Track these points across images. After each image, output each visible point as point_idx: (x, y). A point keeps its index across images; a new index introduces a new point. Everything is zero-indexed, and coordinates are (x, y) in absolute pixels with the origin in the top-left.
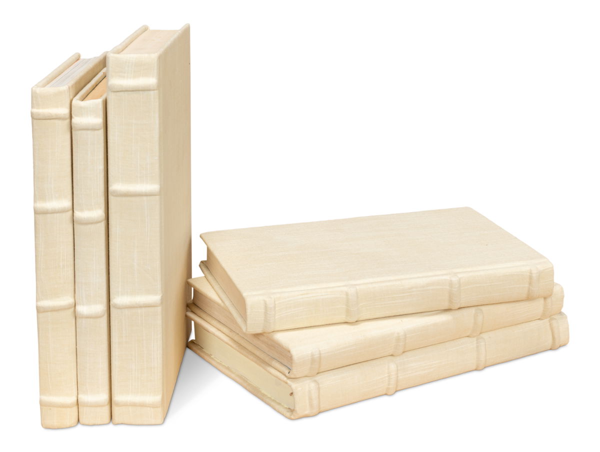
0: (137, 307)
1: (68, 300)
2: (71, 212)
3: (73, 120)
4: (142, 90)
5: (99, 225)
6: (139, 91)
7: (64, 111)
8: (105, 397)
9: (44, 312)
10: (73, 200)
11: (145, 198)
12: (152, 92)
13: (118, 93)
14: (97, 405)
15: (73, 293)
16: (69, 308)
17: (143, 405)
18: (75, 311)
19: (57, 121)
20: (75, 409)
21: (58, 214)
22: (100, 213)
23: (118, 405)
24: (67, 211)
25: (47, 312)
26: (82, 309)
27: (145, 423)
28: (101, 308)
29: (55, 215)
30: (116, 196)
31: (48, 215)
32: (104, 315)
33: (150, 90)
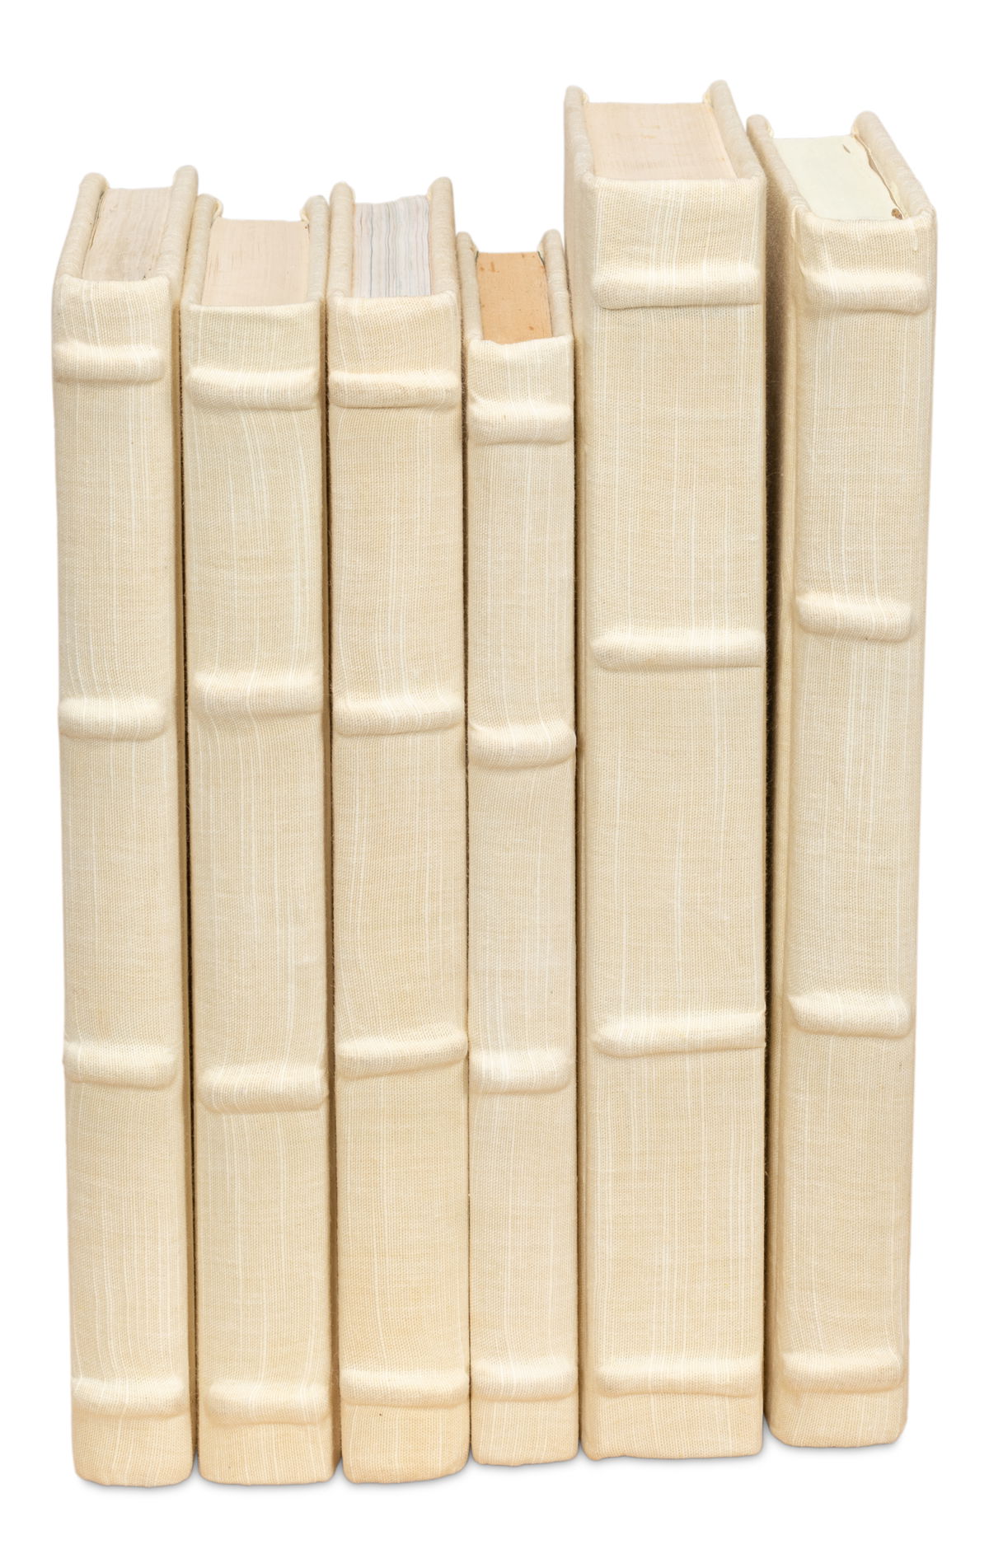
0: (682, 1053)
1: (444, 1037)
2: (461, 728)
3: (472, 408)
4: (707, 306)
5: (554, 772)
6: (697, 305)
7: (445, 380)
8: (563, 1368)
9: (367, 1076)
10: (466, 687)
11: (713, 676)
12: (741, 312)
13: (624, 316)
14: (541, 1396)
15: (462, 1009)
16: (450, 1064)
17: (698, 1390)
18: (467, 1072)
19: (418, 415)
20: (463, 1409)
21: (419, 738)
22: (559, 731)
23: (611, 1390)
24: (452, 726)
25: (378, 1075)
26: (493, 1064)
27: (705, 1453)
28: (555, 1059)
29: (409, 739)
30: (615, 670)
31: (387, 742)
32: (565, 1086)
33: (736, 304)
